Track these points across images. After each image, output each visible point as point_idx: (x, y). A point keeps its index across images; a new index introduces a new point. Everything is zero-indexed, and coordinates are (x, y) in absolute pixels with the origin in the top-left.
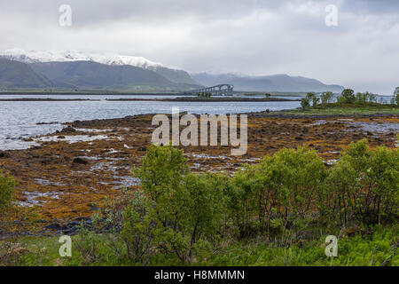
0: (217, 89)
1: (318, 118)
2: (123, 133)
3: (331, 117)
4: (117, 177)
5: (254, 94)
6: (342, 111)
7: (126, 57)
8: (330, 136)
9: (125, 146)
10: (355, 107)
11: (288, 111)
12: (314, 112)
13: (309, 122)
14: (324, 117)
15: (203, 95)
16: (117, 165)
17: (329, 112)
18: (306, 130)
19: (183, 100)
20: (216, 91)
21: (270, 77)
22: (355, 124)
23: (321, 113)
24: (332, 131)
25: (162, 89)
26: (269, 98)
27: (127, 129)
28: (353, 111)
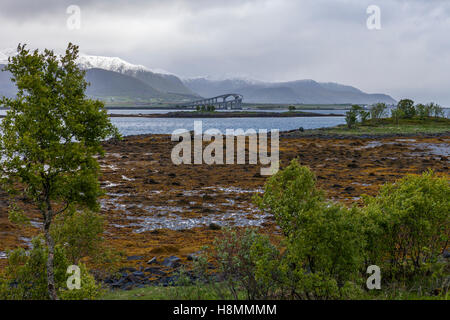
0: (220, 100)
1: (370, 138)
2: (114, 160)
3: (386, 137)
4: (132, 218)
5: (271, 107)
6: (400, 129)
7: (95, 57)
8: (392, 163)
9: (124, 177)
10: (416, 123)
11: (329, 129)
12: (364, 131)
13: (358, 144)
14: (378, 138)
15: (203, 108)
16: (125, 202)
17: (382, 130)
18: (358, 155)
19: (177, 115)
20: (220, 104)
21: (290, 84)
22: (421, 145)
23: (373, 132)
24: (392, 155)
25: (146, 101)
26: (293, 112)
27: (117, 155)
28: (416, 129)
